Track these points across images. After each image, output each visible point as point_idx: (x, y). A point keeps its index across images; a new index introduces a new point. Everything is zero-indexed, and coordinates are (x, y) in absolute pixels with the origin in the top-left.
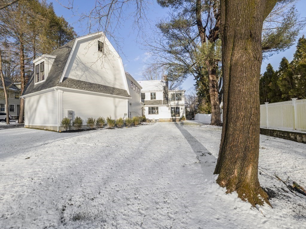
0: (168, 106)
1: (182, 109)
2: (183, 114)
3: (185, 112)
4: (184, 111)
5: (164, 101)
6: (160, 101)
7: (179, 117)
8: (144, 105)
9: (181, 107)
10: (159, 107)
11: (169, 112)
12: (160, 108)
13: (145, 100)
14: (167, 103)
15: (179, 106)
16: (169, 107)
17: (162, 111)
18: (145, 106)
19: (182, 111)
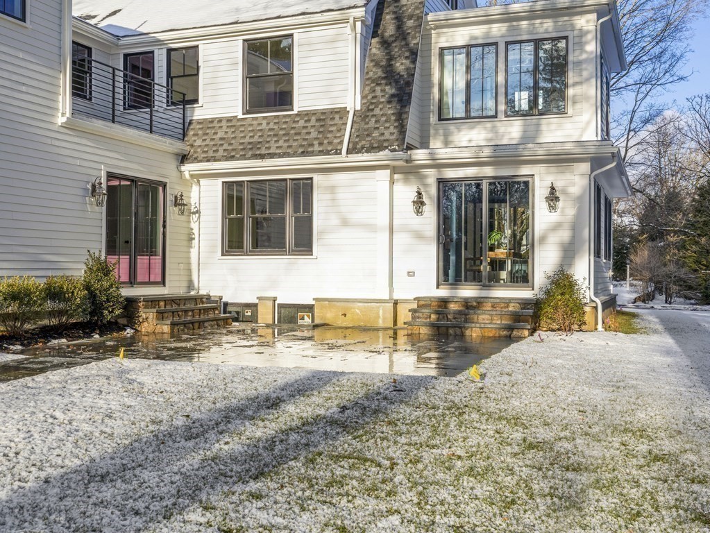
0: (410, 171)
1: (553, 197)
2: (569, 252)
3: (587, 233)
4: (575, 227)
5: (363, 116)
6: (328, 119)
7: (525, 294)
8: (183, 158)
9: (541, 180)
10: (317, 178)
11: (419, 236)
12: (332, 189)
13: (199, 113)
14: (391, 132)
15: (525, 170)
16: (422, 178)
17: (345, 223)
18: (188, 168)
19: (554, 217)
